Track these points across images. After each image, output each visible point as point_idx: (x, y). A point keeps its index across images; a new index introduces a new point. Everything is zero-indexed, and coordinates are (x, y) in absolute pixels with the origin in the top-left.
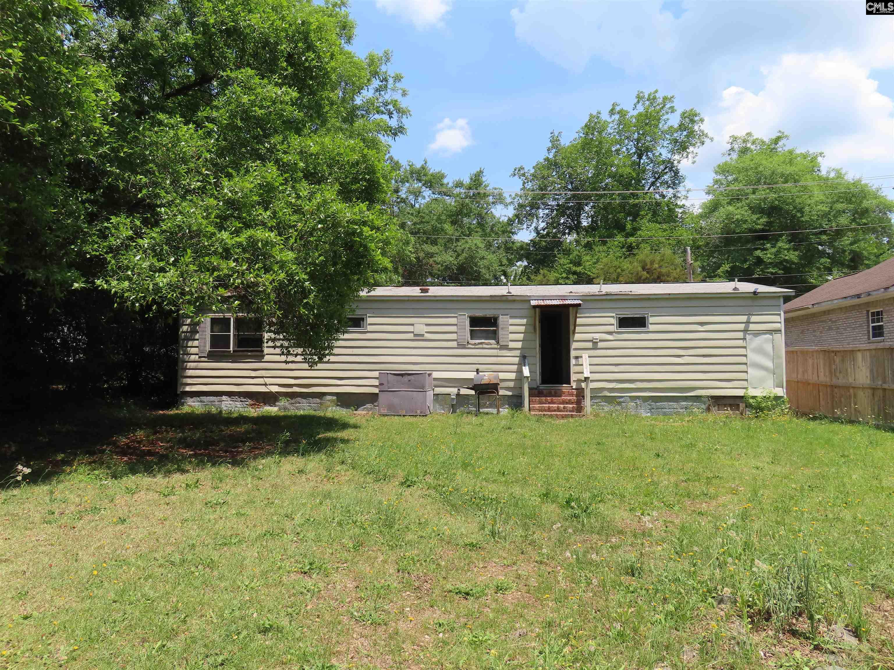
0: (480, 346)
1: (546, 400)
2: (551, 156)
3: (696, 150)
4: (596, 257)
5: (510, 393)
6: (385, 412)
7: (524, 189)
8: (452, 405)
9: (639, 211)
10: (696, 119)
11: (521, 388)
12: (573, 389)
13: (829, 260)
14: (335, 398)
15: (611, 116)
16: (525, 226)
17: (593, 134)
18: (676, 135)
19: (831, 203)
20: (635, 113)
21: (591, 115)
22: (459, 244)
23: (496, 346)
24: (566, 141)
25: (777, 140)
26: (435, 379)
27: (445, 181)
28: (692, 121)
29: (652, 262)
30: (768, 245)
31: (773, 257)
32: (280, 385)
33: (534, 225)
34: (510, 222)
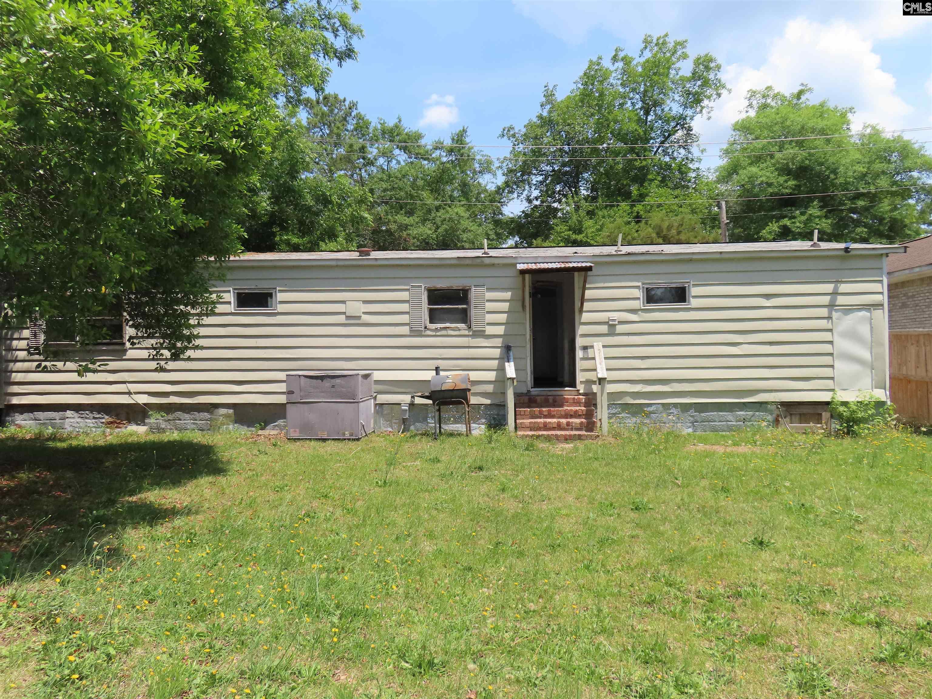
0: (444, 332)
1: (541, 412)
2: (545, 114)
3: (711, 104)
4: (600, 223)
5: (488, 402)
6: (296, 435)
7: (513, 152)
8: (403, 419)
9: (646, 175)
10: (712, 65)
11: (504, 394)
12: (580, 394)
13: (866, 230)
14: (231, 411)
15: (613, 64)
16: (515, 195)
17: (593, 84)
18: (688, 86)
19: (869, 163)
20: (642, 60)
21: (591, 61)
22: (439, 214)
23: (466, 332)
24: (560, 96)
25: (800, 94)
26: (377, 382)
27: (422, 142)
28: (708, 68)
29: (669, 228)
30: (798, 212)
31: (802, 226)
32: (150, 394)
33: (526, 193)
34: (499, 190)
